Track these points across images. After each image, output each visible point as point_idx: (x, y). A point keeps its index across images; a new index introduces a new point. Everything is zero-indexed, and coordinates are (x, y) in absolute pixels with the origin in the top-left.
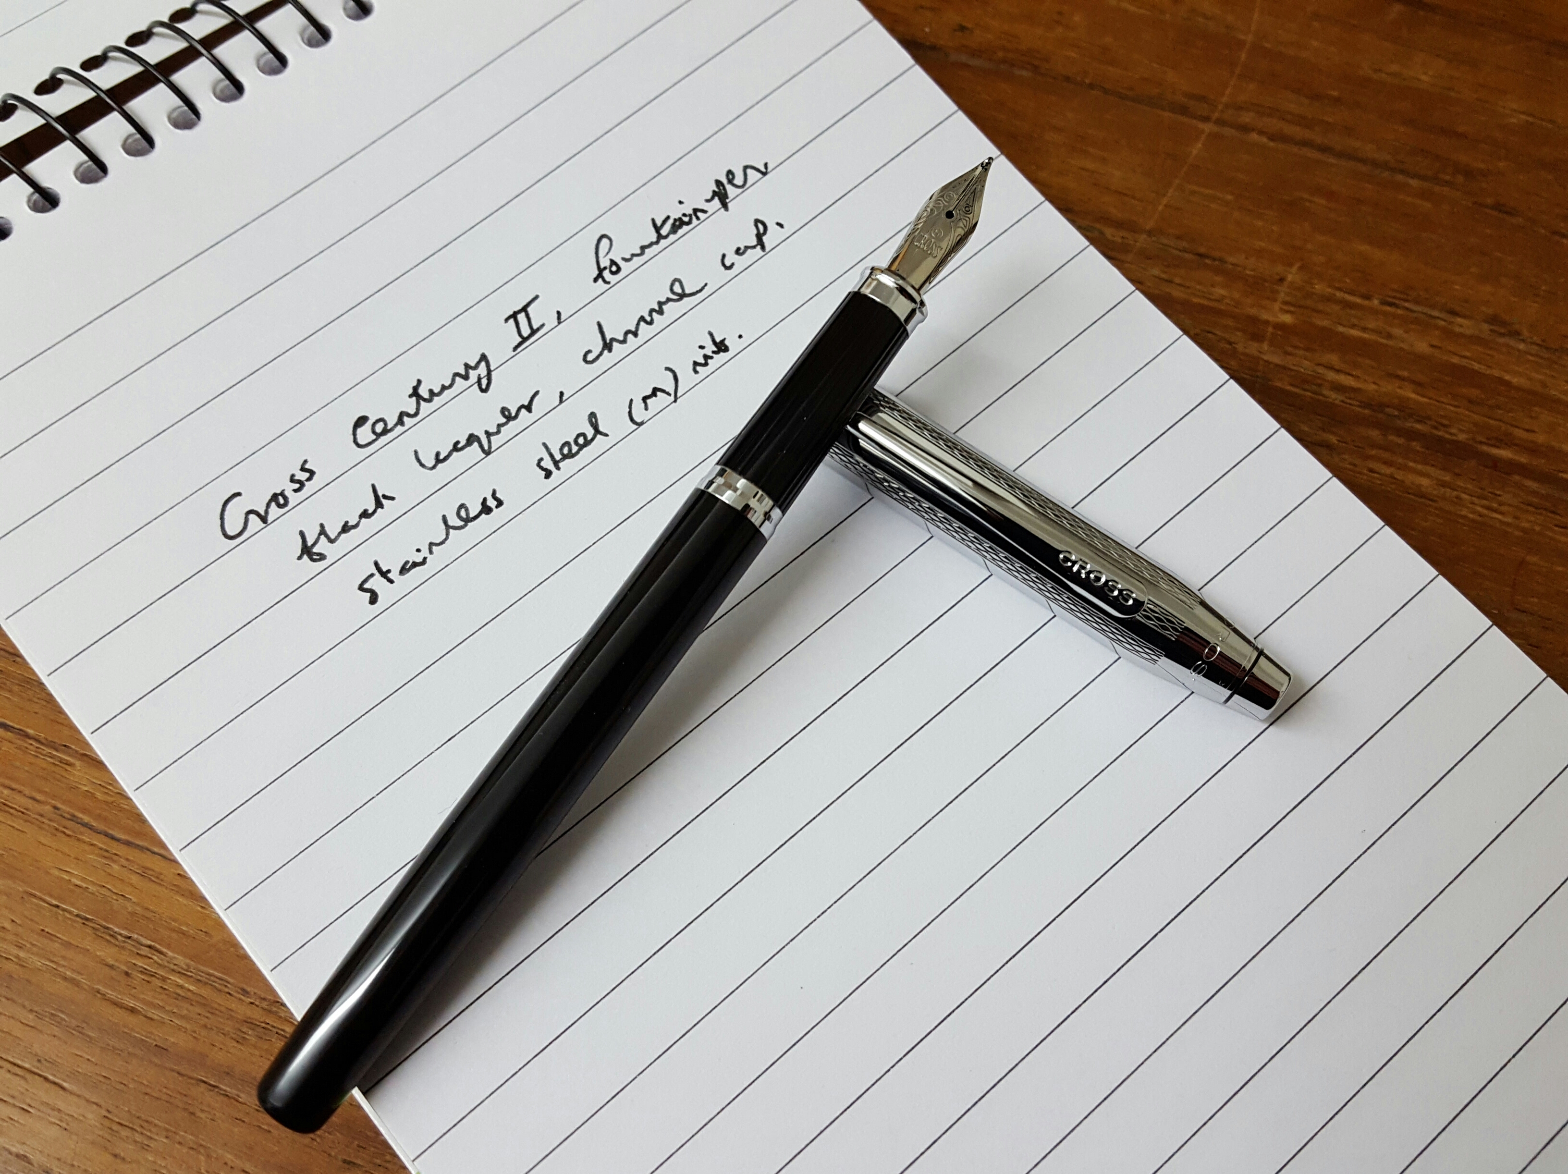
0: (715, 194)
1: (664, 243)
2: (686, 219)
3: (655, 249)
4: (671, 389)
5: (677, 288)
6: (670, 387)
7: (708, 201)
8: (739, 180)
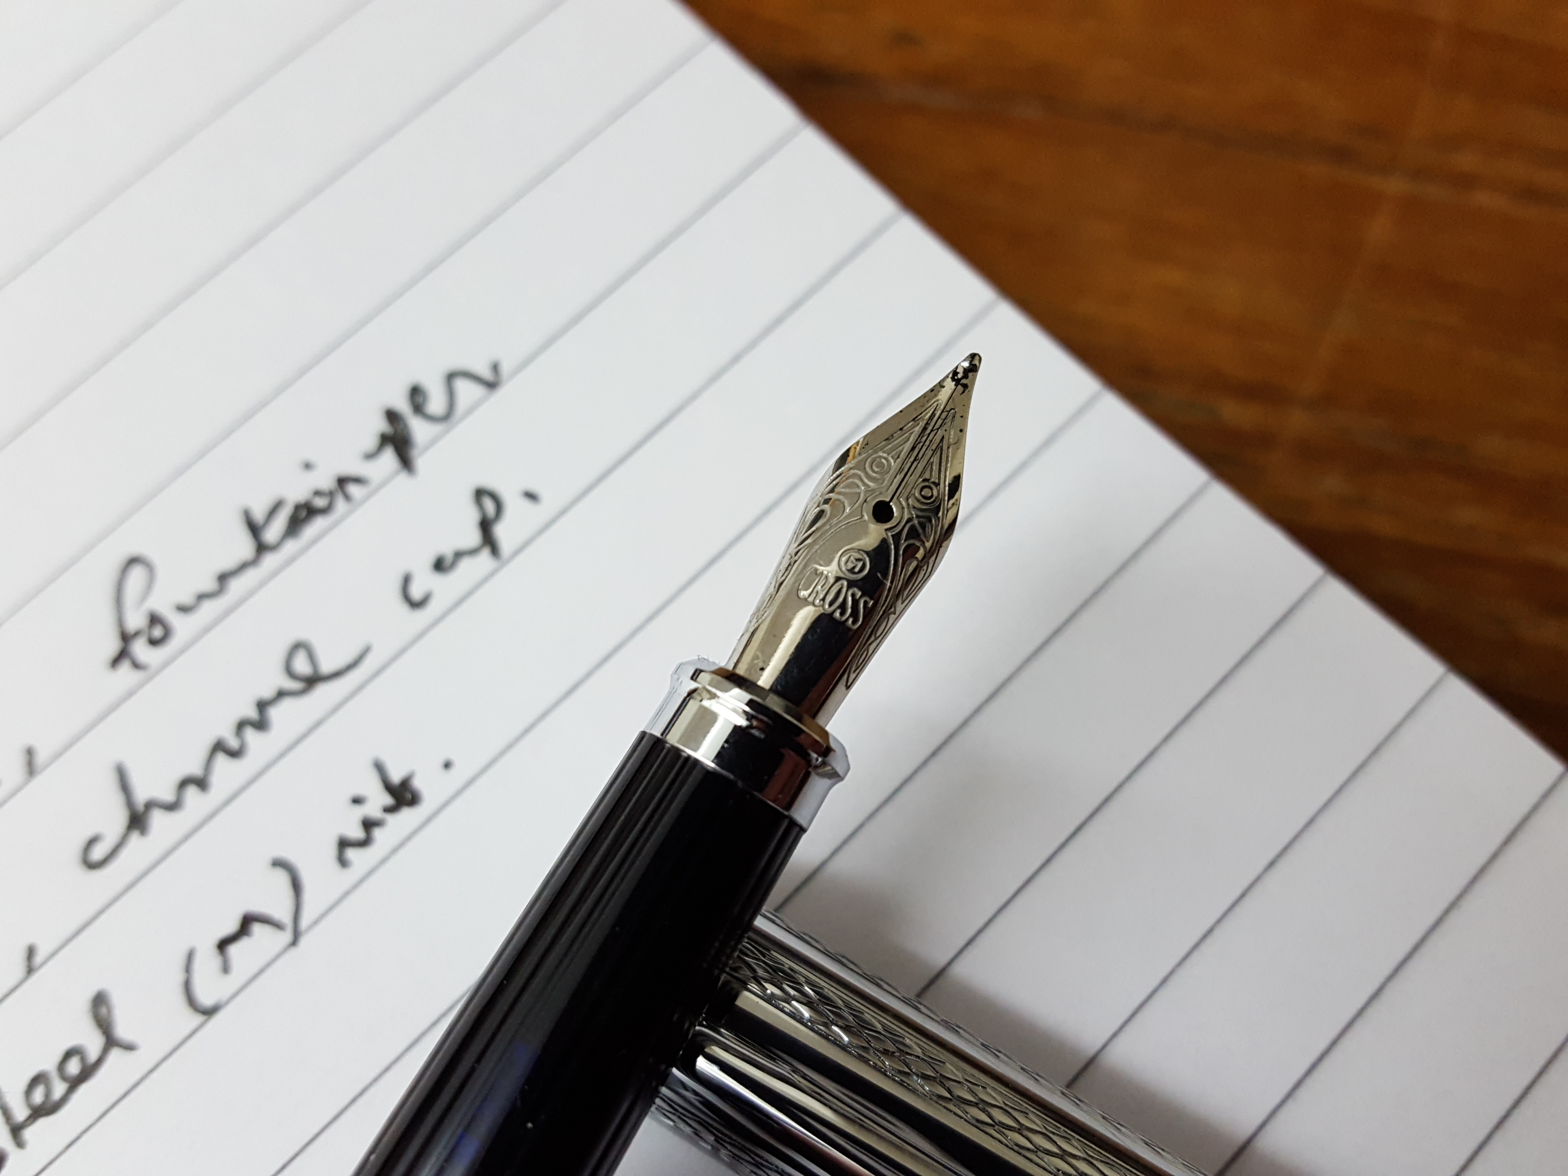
0: (385, 440)
1: (270, 561)
2: (320, 502)
3: (250, 577)
4: (284, 913)
5: (302, 666)
6: (282, 911)
7: (370, 456)
8: (436, 404)
